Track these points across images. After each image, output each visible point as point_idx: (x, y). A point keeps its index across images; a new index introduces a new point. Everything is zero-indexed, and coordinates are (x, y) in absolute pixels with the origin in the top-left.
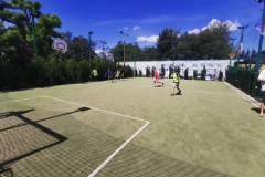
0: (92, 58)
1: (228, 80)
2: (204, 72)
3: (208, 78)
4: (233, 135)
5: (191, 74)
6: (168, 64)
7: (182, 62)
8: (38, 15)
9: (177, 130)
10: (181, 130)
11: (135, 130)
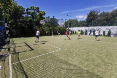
2: (110, 32)
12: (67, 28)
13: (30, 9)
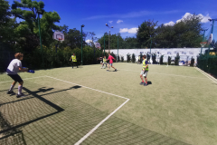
0: (84, 46)
1: (199, 66)
2: (177, 58)
3: (180, 64)
4: (202, 113)
5: (165, 60)
6: (145, 51)
7: (158, 50)
8: (43, 12)
9: (153, 107)
10: (156, 107)
11: (117, 106)
12: (107, 51)
13: (20, 6)
